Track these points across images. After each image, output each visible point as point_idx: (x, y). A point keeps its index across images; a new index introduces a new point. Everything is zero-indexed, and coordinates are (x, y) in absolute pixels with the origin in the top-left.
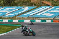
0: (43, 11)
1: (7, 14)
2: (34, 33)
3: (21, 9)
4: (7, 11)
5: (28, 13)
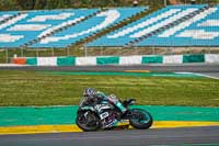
0: (177, 23)
1: (44, 37)
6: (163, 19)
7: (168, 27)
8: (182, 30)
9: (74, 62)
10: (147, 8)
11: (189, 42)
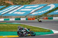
0: (13, 10)
6: (10, 9)
7: (11, 11)
8: (15, 12)
10: (5, 6)
11: (17, 15)
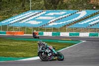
1: (51, 23)
2: (61, 57)
3: (74, 14)
4: (50, 18)
5: (85, 22)
9: (59, 35)
